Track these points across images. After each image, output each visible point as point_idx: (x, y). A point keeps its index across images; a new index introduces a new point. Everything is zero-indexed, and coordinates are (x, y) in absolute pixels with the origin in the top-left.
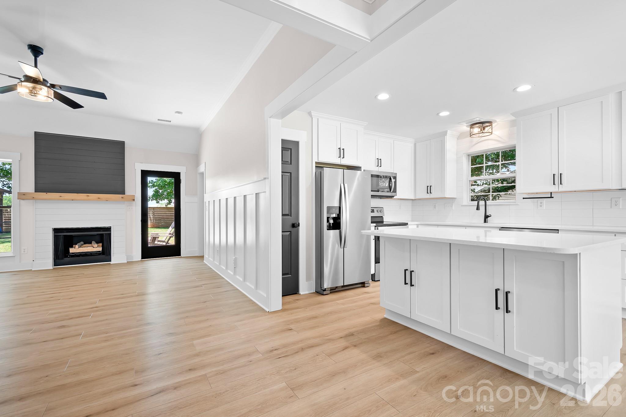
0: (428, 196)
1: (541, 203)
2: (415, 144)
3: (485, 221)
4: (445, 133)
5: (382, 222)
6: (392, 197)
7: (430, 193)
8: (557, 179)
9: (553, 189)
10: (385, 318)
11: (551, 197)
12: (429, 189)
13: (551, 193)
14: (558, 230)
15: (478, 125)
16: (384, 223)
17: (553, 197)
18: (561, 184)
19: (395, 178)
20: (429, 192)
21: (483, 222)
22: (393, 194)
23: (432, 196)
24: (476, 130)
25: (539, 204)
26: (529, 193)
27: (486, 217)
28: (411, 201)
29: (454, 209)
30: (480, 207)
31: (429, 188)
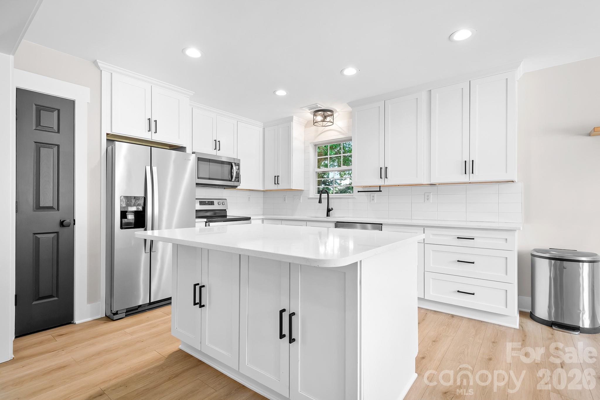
0: (275, 187)
1: (373, 197)
2: (264, 129)
3: (328, 215)
4: (291, 119)
5: (226, 216)
6: (235, 187)
7: (278, 184)
8: (384, 173)
9: (380, 182)
10: (180, 351)
11: (380, 191)
12: (276, 180)
13: (380, 186)
14: (382, 224)
15: (320, 112)
16: (228, 217)
17: (381, 191)
18: (386, 178)
19: (238, 165)
20: (276, 183)
21: (326, 215)
22: (236, 184)
23: (280, 187)
24: (319, 118)
25: (372, 198)
26: (364, 187)
27: (329, 210)
28: (262, 193)
29: (301, 202)
30: (322, 200)
31: (276, 178)
